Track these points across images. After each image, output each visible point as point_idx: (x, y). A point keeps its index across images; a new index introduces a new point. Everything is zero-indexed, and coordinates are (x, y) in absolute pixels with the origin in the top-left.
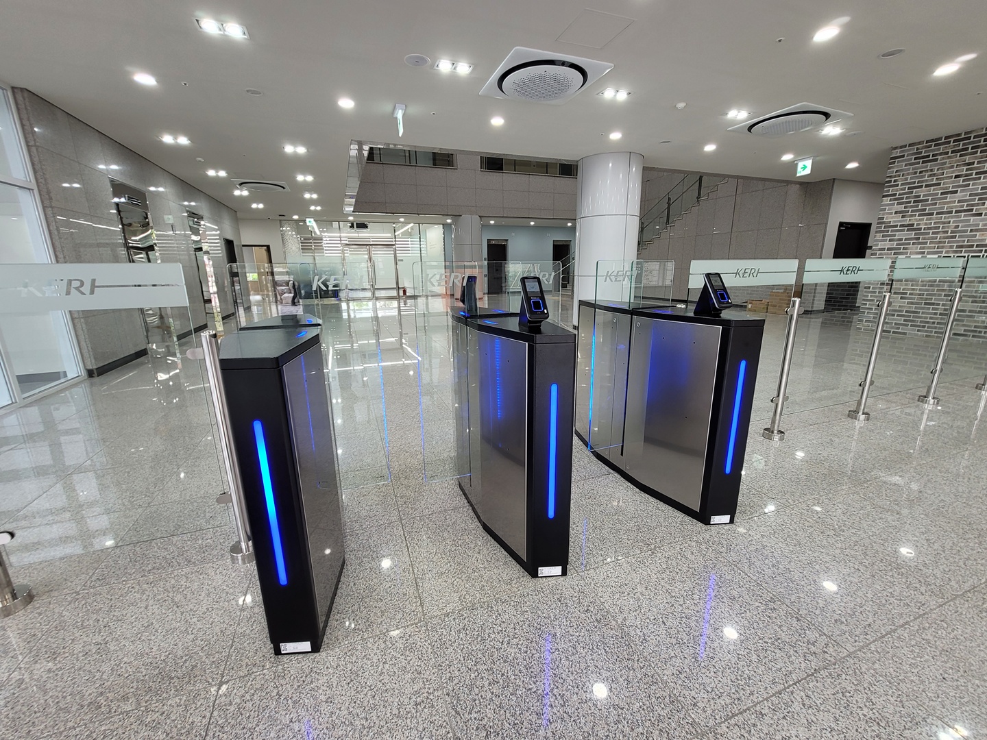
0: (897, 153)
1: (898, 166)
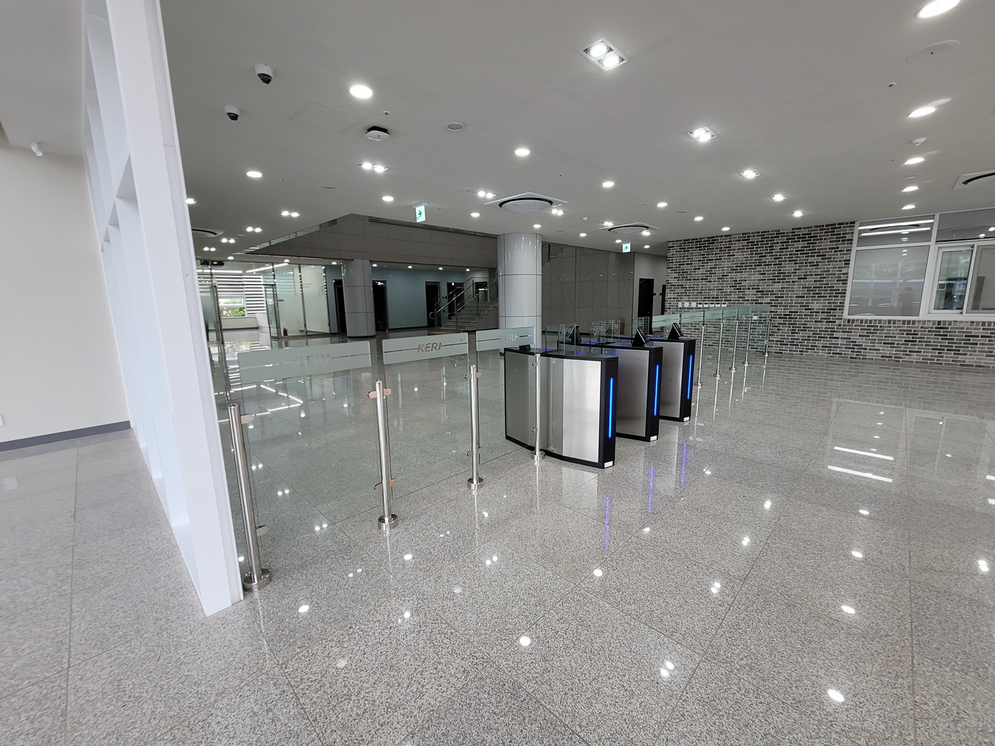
0: (670, 244)
1: (672, 252)
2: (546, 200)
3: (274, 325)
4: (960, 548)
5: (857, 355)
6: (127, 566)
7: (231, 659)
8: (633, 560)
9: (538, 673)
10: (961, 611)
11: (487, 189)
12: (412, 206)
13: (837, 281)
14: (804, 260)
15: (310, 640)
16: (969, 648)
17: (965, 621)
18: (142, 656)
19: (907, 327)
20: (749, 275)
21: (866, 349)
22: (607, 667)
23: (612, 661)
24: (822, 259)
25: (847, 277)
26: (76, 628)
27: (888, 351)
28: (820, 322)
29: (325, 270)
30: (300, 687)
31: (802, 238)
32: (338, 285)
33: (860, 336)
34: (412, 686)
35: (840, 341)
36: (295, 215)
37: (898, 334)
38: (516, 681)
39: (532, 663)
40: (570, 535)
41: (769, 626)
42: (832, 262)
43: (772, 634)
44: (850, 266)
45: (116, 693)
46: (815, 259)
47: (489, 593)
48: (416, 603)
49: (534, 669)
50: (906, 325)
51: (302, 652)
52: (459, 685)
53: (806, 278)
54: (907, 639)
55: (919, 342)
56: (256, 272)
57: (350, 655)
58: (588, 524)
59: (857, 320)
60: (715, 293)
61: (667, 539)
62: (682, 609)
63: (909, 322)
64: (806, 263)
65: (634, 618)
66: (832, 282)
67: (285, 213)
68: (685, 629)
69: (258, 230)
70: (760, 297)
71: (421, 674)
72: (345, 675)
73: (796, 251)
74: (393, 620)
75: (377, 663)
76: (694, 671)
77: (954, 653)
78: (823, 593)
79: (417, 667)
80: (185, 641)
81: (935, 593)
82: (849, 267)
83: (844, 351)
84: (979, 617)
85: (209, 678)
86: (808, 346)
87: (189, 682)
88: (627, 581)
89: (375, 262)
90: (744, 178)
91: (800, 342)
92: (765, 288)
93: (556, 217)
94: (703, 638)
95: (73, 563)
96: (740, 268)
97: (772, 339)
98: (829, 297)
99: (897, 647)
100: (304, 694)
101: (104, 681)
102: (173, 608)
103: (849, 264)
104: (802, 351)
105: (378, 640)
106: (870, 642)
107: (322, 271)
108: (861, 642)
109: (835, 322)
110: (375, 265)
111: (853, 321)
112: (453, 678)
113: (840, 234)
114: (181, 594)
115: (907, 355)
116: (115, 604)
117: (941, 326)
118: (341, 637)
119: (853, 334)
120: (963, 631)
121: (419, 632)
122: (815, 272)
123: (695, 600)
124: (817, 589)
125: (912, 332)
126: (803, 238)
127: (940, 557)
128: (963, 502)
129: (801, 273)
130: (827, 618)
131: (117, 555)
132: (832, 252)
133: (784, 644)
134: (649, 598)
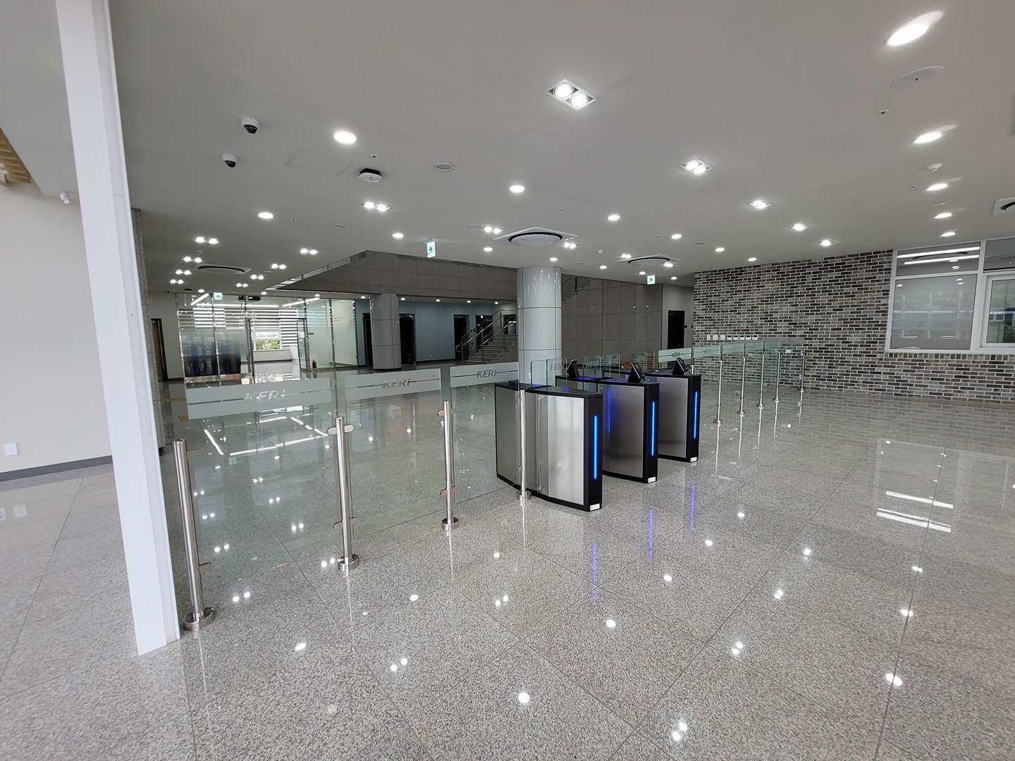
0: (697, 276)
1: (699, 283)
2: (555, 234)
3: (303, 357)
4: (970, 615)
5: (902, 392)
6: (84, 599)
7: (146, 702)
8: (590, 614)
9: (449, 737)
10: (952, 691)
11: (494, 225)
12: (423, 242)
13: (876, 312)
14: (839, 290)
15: (229, 686)
16: (950, 737)
17: (953, 703)
18: (64, 694)
19: (957, 362)
20: (780, 306)
21: (911, 385)
22: (526, 735)
23: (533, 728)
24: (858, 289)
25: (887, 308)
26: (13, 662)
27: (936, 387)
28: (860, 356)
29: (355, 305)
30: (202, 737)
31: (835, 267)
32: (367, 317)
33: (904, 371)
34: (313, 744)
35: (882, 377)
36: (314, 252)
37: (947, 369)
38: (423, 745)
39: (448, 724)
40: (531, 584)
41: (720, 697)
42: (869, 292)
43: (721, 707)
44: (890, 296)
45: (25, 732)
46: (850, 290)
47: (426, 644)
48: (348, 652)
49: (447, 733)
50: (955, 360)
51: (217, 699)
52: (363, 746)
53: (842, 310)
54: (877, 722)
55: (971, 377)
56: (292, 306)
57: (263, 705)
58: (554, 572)
59: (901, 354)
60: (745, 326)
61: (635, 592)
62: (627, 672)
63: (958, 356)
64: (841, 294)
65: (572, 681)
66: (871, 313)
67: (304, 251)
68: (625, 696)
69: (283, 267)
70: (793, 330)
71: (328, 731)
72: (251, 727)
73: (830, 281)
74: (320, 669)
75: (287, 715)
76: (620, 746)
77: (931, 742)
78: (792, 661)
79: (326, 722)
80: (110, 680)
81: (925, 668)
82: (888, 298)
83: (887, 387)
84: (972, 699)
85: (117, 722)
86: (848, 381)
87: (97, 725)
88: (577, 637)
89: (403, 296)
90: (754, 208)
91: (839, 378)
92: (798, 320)
93: (568, 250)
94: (641, 707)
95: (36, 592)
96: (770, 299)
97: (808, 374)
98: (868, 329)
99: (864, 731)
100: (203, 745)
101: (18, 719)
102: (111, 644)
103: (888, 294)
104: (841, 387)
105: (296, 690)
106: (833, 723)
107: (352, 305)
108: (821, 723)
109: (876, 356)
110: (403, 299)
111: (896, 355)
112: (358, 737)
113: (877, 263)
114: (123, 630)
115: (959, 392)
116: (59, 638)
117: (996, 360)
118: (261, 684)
119: (896, 368)
120: (948, 716)
121: (341, 683)
122: (852, 303)
123: (645, 662)
124: (787, 657)
125: (963, 367)
126: (837, 268)
127: (942, 625)
128: (986, 561)
129: (836, 304)
130: (790, 692)
131: (80, 587)
132: (868, 282)
133: (731, 720)
134: (595, 659)
